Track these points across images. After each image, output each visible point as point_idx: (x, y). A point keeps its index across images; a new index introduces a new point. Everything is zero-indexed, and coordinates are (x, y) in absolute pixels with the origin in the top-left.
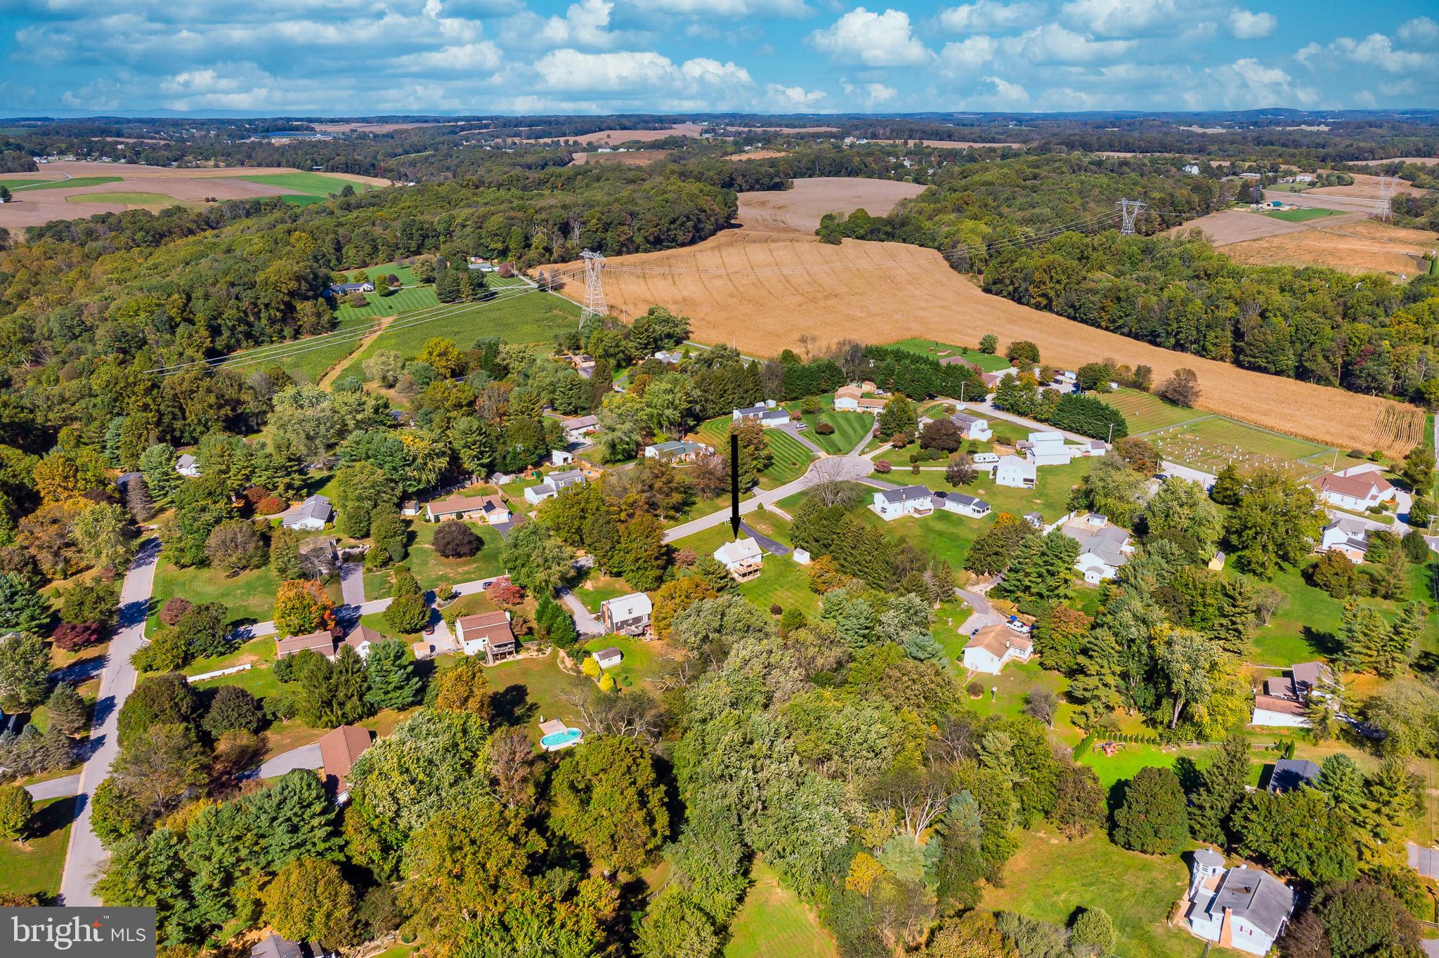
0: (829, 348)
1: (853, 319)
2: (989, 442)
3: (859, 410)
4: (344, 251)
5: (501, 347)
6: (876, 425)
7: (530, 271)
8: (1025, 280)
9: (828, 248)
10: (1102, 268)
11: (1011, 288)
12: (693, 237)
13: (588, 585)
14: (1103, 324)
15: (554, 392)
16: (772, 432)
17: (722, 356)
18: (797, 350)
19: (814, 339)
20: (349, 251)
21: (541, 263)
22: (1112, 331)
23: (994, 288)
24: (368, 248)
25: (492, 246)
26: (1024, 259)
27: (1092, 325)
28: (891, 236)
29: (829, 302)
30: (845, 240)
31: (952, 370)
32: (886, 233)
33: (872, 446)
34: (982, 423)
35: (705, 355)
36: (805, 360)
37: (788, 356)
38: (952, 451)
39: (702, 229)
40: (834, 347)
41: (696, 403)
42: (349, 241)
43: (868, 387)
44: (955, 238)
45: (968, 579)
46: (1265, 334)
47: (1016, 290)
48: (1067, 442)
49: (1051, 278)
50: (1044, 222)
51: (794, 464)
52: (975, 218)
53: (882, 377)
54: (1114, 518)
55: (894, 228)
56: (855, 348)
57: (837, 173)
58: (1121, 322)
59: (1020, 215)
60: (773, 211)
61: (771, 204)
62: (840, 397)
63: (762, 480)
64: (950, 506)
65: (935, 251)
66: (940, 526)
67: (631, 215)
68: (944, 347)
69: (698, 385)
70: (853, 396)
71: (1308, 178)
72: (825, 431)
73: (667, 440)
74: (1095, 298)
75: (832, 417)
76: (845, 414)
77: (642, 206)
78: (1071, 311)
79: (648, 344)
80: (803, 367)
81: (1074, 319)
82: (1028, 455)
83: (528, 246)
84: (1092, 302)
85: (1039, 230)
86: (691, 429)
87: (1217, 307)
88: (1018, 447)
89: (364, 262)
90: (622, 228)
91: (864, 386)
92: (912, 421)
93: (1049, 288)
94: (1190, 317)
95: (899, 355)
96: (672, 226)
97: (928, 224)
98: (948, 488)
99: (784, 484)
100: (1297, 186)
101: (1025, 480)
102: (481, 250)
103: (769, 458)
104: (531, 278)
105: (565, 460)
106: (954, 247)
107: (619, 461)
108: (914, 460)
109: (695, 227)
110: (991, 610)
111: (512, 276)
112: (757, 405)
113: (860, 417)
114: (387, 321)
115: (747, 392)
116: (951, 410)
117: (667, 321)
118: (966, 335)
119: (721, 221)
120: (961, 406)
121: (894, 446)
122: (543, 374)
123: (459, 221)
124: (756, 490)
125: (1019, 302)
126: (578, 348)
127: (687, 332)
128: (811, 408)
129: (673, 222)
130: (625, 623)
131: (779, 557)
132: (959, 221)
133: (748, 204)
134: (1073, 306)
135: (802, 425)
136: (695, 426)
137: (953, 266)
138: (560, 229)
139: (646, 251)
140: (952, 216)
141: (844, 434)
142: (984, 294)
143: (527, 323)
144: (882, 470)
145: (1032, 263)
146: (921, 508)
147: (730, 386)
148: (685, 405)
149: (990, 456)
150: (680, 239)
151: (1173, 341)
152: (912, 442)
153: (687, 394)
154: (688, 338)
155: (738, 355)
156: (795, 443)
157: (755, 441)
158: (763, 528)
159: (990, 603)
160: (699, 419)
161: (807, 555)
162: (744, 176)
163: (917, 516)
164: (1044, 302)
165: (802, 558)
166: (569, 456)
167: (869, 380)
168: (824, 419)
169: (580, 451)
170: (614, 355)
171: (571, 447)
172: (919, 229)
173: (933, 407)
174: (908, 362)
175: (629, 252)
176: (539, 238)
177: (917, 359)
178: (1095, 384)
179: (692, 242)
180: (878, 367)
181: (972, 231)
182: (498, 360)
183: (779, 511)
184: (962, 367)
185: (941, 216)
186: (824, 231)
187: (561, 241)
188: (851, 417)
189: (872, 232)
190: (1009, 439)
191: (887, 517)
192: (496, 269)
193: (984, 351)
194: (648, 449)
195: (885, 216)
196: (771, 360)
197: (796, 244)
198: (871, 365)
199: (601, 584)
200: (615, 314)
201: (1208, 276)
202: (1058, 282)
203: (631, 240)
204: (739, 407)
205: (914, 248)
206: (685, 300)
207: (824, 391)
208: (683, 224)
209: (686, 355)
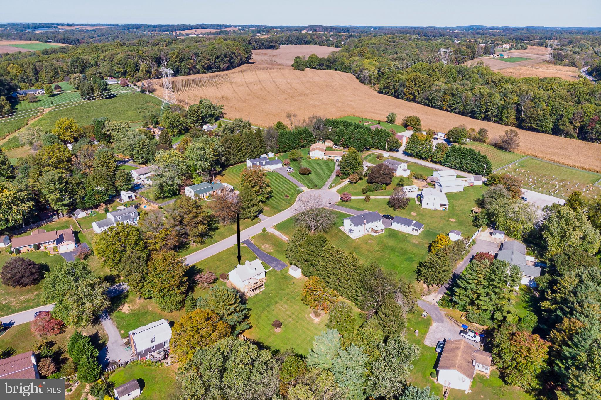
0: (304, 121)
1: (315, 106)
2: (409, 178)
3: (325, 158)
4: (39, 75)
5: (106, 124)
6: (337, 168)
7: (138, 83)
8: (401, 86)
9: (299, 72)
10: (438, 80)
11: (393, 91)
12: (229, 66)
13: (126, 308)
14: (444, 108)
15: (133, 149)
16: (271, 173)
17: (240, 126)
18: (286, 122)
19: (295, 116)
20: (42, 75)
21: (145, 79)
22: (449, 111)
23: (384, 91)
24: (53, 73)
25: (118, 70)
26: (400, 75)
27: (438, 108)
28: (329, 67)
29: (301, 98)
30: (306, 69)
31: (378, 133)
32: (327, 66)
33: (336, 183)
34: (404, 166)
35: (229, 125)
36: (290, 128)
37: (280, 125)
38: (388, 184)
39: (234, 62)
40: (307, 120)
41: (222, 156)
42: (42, 70)
43: (329, 144)
44: (362, 67)
45: (422, 289)
46: (537, 111)
47: (396, 92)
48: (458, 176)
49: (415, 84)
50: (403, 60)
51: (287, 196)
52: (369, 58)
53: (337, 137)
54: (509, 232)
55: (331, 63)
56: (320, 121)
57: (300, 43)
58: (454, 106)
59: (390, 57)
60: (270, 57)
61: (269, 54)
62: (313, 150)
63: (266, 209)
64: (396, 226)
65: (351, 75)
66: (391, 243)
67: (195, 54)
68: (367, 121)
69: (223, 144)
70: (321, 150)
71: (508, 46)
72: (305, 173)
73: (202, 181)
74: (440, 94)
75: (309, 163)
76: (317, 160)
77: (201, 49)
78: (426, 101)
79: (198, 120)
80: (290, 132)
81: (428, 105)
82: (436, 186)
83: (138, 70)
84: (439, 97)
85: (401, 63)
86: (220, 173)
87: (507, 97)
88: (429, 181)
89: (51, 80)
90: (189, 61)
91: (326, 143)
92: (360, 165)
93: (414, 90)
94: (494, 103)
95: (346, 124)
96: (217, 60)
97: (347, 61)
98: (391, 212)
99: (280, 211)
100: (505, 50)
101: (441, 205)
102: (113, 73)
103: (270, 193)
104: (138, 87)
105: (130, 197)
106: (361, 71)
107: (167, 197)
108: (364, 191)
109: (229, 61)
110: (446, 319)
111: (128, 85)
112: (263, 156)
113: (326, 162)
114: (47, 110)
115: (255, 148)
116: (380, 157)
117: (210, 107)
118: (377, 114)
119: (244, 60)
120: (386, 154)
121: (351, 182)
122: (126, 139)
123: (102, 58)
124: (261, 216)
125: (398, 97)
126: (158, 123)
127: (222, 114)
128: (296, 157)
129: (217, 58)
130: (149, 351)
131: (278, 272)
132: (361, 60)
133: (257, 54)
134: (427, 99)
135: (292, 168)
136: (221, 171)
137: (361, 82)
138: (156, 61)
139: (204, 73)
140: (358, 58)
141: (317, 174)
142: (379, 94)
143: (130, 110)
144: (345, 199)
145: (404, 77)
146: (377, 229)
147: (244, 144)
148: (212, 158)
149: (414, 187)
150: (222, 67)
151: (483, 116)
152: (361, 179)
153: (214, 150)
154: (223, 117)
155: (250, 125)
156: (286, 181)
157: (259, 183)
158: (267, 248)
159: (443, 311)
160: (224, 166)
161: (299, 270)
162: (256, 42)
163: (374, 234)
164: (411, 97)
165: (295, 273)
166: (133, 194)
167: (329, 139)
168: (304, 164)
169: (143, 190)
170: (177, 127)
171: (135, 188)
172: (343, 63)
173: (370, 155)
174: (352, 128)
175: (194, 74)
176: (143, 66)
177: (357, 127)
178: (458, 139)
179: (228, 69)
180: (334, 132)
181: (370, 64)
182: (104, 131)
183: (277, 233)
184: (385, 131)
185: (353, 57)
186: (296, 64)
187: (156, 67)
188: (320, 162)
189: (320, 65)
190: (422, 176)
191: (354, 236)
192: (119, 82)
193: (389, 122)
194: (187, 188)
195: (326, 57)
196: (270, 128)
197: (282, 70)
198: (330, 131)
199: (136, 306)
200: (182, 104)
201: (495, 83)
202: (419, 86)
203: (195, 66)
204: (250, 158)
205: (341, 72)
206: (223, 97)
207: (303, 147)
208: (223, 59)
209: (220, 126)
